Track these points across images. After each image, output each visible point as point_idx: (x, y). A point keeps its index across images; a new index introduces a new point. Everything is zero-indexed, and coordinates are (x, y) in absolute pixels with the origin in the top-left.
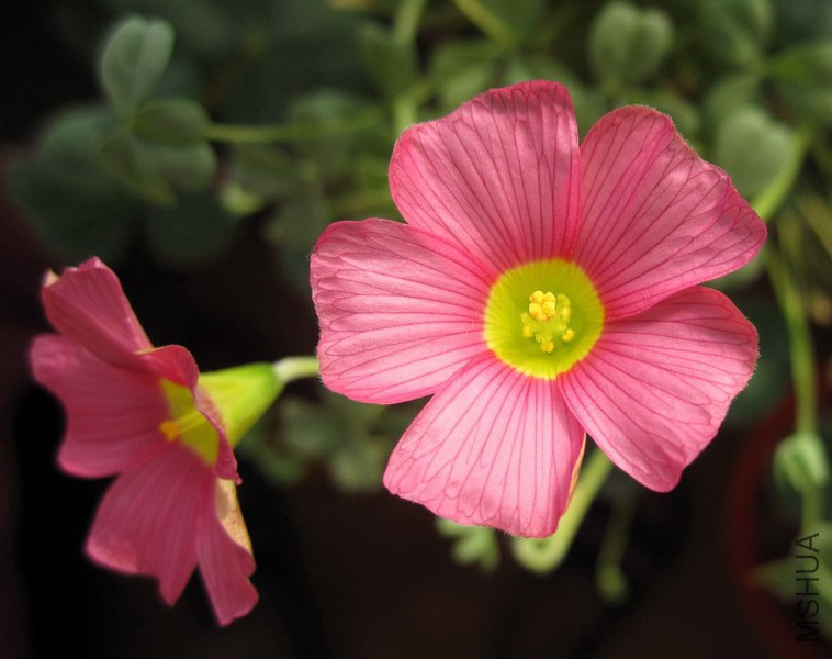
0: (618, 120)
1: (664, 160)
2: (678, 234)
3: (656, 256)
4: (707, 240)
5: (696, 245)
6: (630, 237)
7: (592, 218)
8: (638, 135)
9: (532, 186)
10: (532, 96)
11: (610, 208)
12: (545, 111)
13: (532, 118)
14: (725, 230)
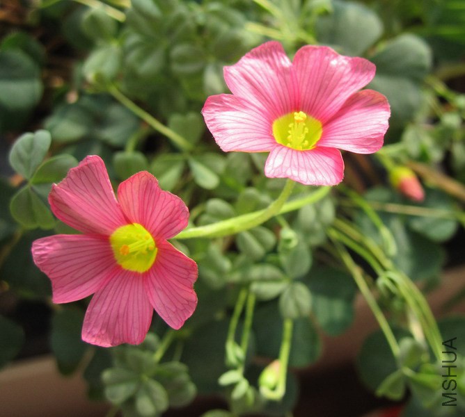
0: (303, 52)
1: (327, 58)
2: (340, 82)
3: (335, 93)
4: (353, 80)
5: (349, 83)
6: (322, 91)
7: (304, 91)
8: (312, 56)
9: (278, 83)
10: (268, 50)
11: (310, 85)
12: (274, 54)
13: (270, 59)
14: (359, 73)
